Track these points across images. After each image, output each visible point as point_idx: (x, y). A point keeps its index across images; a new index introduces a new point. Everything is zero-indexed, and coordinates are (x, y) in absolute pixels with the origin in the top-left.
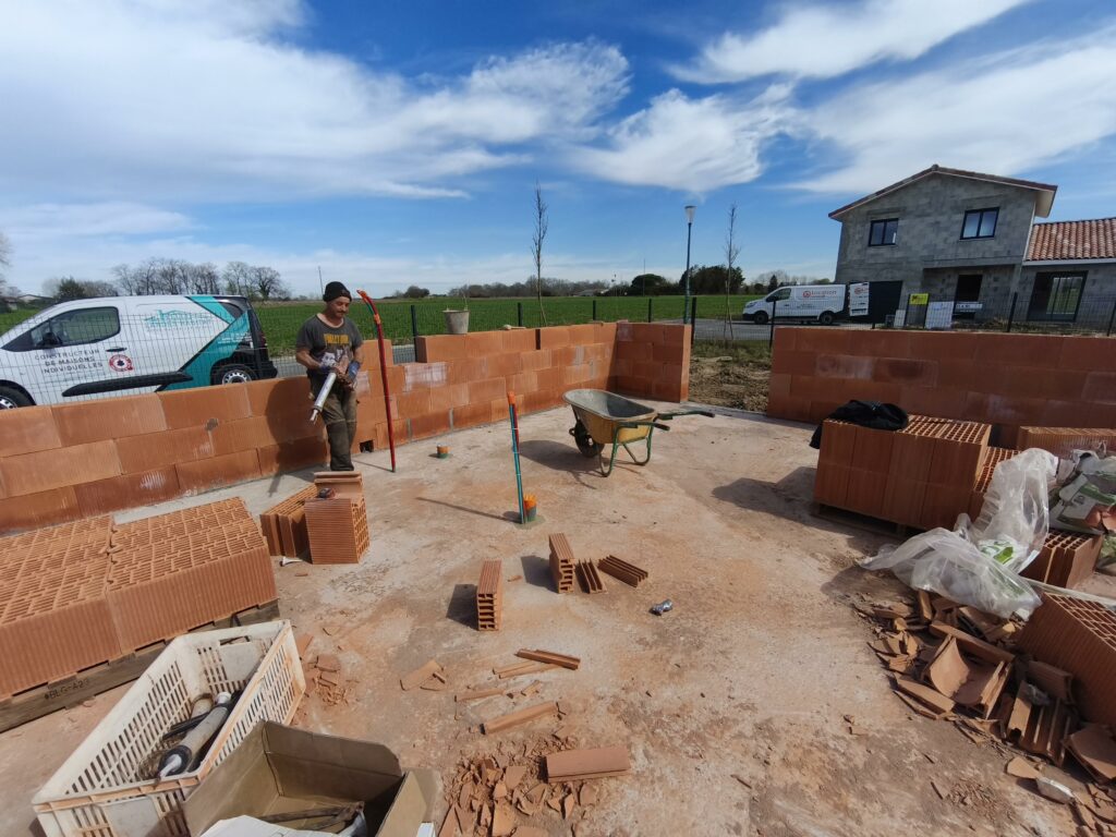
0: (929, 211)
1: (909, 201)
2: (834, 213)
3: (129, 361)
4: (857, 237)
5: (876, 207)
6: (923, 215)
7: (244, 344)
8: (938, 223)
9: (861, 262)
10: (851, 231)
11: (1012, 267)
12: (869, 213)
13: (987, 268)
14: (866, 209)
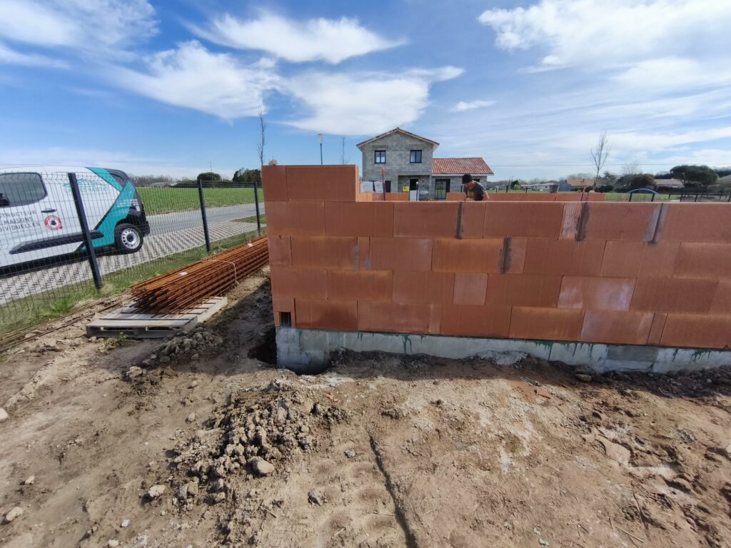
0: (397, 148)
1: (388, 142)
2: (360, 144)
3: (59, 220)
4: (370, 158)
5: (376, 144)
6: (395, 150)
7: (133, 208)
8: (401, 154)
9: (373, 171)
10: (367, 155)
11: (428, 176)
12: (373, 147)
13: (419, 176)
14: (372, 144)
